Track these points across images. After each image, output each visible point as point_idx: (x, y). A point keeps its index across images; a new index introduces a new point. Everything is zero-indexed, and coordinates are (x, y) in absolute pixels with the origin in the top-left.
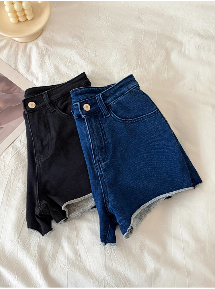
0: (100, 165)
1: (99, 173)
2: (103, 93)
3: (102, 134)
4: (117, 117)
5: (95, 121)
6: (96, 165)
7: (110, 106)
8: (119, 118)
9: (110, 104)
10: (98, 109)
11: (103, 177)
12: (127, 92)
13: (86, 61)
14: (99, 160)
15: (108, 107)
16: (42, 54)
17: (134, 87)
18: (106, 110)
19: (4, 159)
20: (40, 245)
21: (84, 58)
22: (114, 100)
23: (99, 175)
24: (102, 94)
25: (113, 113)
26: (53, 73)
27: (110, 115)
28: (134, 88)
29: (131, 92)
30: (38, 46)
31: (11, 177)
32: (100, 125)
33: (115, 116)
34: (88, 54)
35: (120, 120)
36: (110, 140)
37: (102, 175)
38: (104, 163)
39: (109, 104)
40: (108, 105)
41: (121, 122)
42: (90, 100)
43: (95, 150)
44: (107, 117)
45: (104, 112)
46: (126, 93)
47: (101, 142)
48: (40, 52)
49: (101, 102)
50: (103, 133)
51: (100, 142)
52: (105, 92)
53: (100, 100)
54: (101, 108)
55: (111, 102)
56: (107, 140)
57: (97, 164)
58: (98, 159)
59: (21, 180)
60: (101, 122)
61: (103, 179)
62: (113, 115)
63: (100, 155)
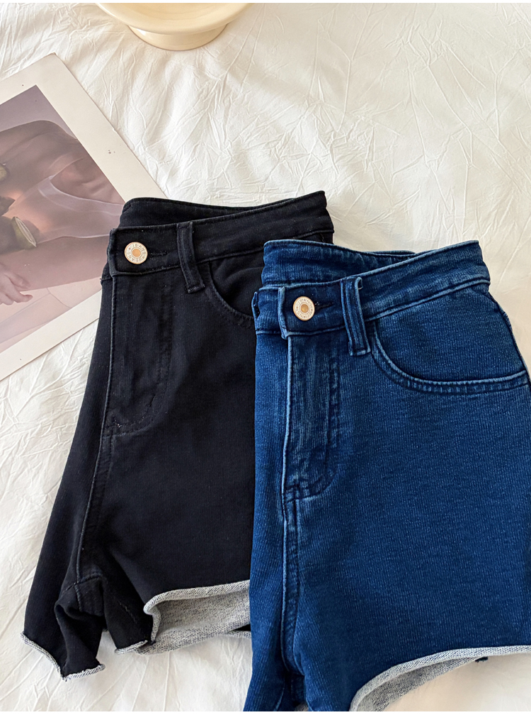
0: (297, 501)
1: (288, 526)
2: (367, 276)
3: (330, 403)
4: (390, 362)
5: (317, 357)
6: (285, 498)
7: (377, 321)
8: (397, 369)
9: (378, 316)
10: (338, 324)
11: (297, 541)
12: (445, 292)
13: (338, 157)
14: (298, 486)
15: (371, 325)
16: (208, 101)
17: (471, 284)
18: (362, 332)
19: (8, 396)
20: (48, 699)
21: (334, 146)
22: (396, 307)
23: (285, 534)
24: (363, 277)
25: (381, 348)
26: (226, 166)
27: (369, 350)
28: (472, 287)
29: (458, 295)
30: (200, 70)
31: (13, 459)
32: (332, 373)
33: (384, 359)
34: (349, 134)
35: (399, 374)
36: (348, 431)
37: (297, 534)
38: (311, 499)
39: (375, 315)
40: (372, 316)
41: (399, 383)
42: (319, 286)
43: (293, 449)
44: (359, 354)
45: (353, 338)
46: (441, 294)
47: (320, 428)
48: (202, 92)
49: (353, 303)
50: (333, 403)
51: (317, 428)
52: (375, 274)
53: (350, 297)
54: (348, 321)
55: (384, 311)
56: (338, 428)
57: (290, 497)
58: (295, 480)
59: (41, 475)
60: (335, 366)
61: (297, 549)
62: (380, 352)
63: (307, 470)
